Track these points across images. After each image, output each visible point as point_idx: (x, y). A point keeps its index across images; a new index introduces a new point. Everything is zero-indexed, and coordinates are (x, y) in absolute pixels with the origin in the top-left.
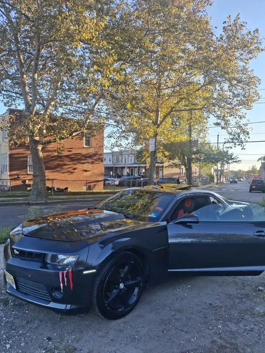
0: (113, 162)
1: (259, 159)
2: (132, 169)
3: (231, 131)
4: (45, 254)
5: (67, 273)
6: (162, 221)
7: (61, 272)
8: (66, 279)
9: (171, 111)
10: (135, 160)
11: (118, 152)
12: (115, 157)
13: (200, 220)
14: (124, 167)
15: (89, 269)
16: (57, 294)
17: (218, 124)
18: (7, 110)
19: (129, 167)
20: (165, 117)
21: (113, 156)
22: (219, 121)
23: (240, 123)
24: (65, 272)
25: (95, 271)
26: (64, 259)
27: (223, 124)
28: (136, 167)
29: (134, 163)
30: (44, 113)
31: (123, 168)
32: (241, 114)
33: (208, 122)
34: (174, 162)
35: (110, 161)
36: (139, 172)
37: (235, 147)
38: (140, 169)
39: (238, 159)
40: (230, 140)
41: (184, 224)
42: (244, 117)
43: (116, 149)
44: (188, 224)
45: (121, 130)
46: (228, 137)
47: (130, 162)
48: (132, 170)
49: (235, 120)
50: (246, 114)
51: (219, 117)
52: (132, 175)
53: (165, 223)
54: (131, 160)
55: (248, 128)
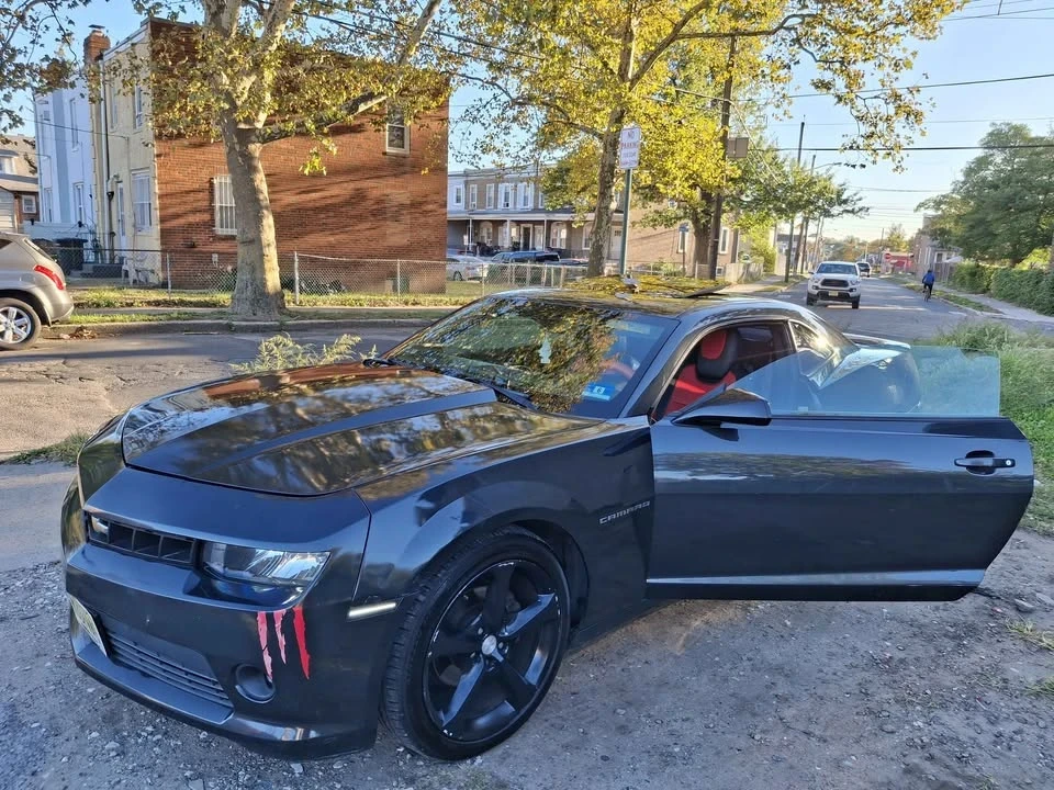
0: (467, 203)
1: (921, 205)
2: (527, 228)
3: (864, 110)
4: (201, 543)
5: (285, 617)
6: (634, 413)
7: (262, 614)
8: (281, 639)
9: (675, 36)
10: (536, 197)
11: (491, 170)
12: (474, 188)
13: (774, 412)
14: (502, 222)
15: (372, 603)
16: (251, 689)
17: (824, 85)
18: (142, 24)
19: (518, 223)
20: (651, 57)
21: (466, 183)
22: (828, 76)
23: (895, 85)
24: (279, 613)
25: (392, 605)
26: (276, 561)
27: (840, 84)
28: (541, 222)
29: (536, 210)
30: (264, 35)
31: (498, 224)
32: (899, 55)
33: (790, 79)
34: (660, 208)
35: (458, 200)
36: (548, 237)
37: (874, 162)
38: (554, 229)
39: (860, 204)
40: (860, 141)
41: (711, 425)
42: (908, 65)
43: (487, 162)
44: (725, 425)
45: (504, 98)
46: (856, 130)
47: (520, 206)
48: (527, 230)
49: (879, 74)
50: (914, 54)
51: (826, 62)
52: (526, 246)
53: (641, 422)
54: (526, 198)
55: (920, 102)
